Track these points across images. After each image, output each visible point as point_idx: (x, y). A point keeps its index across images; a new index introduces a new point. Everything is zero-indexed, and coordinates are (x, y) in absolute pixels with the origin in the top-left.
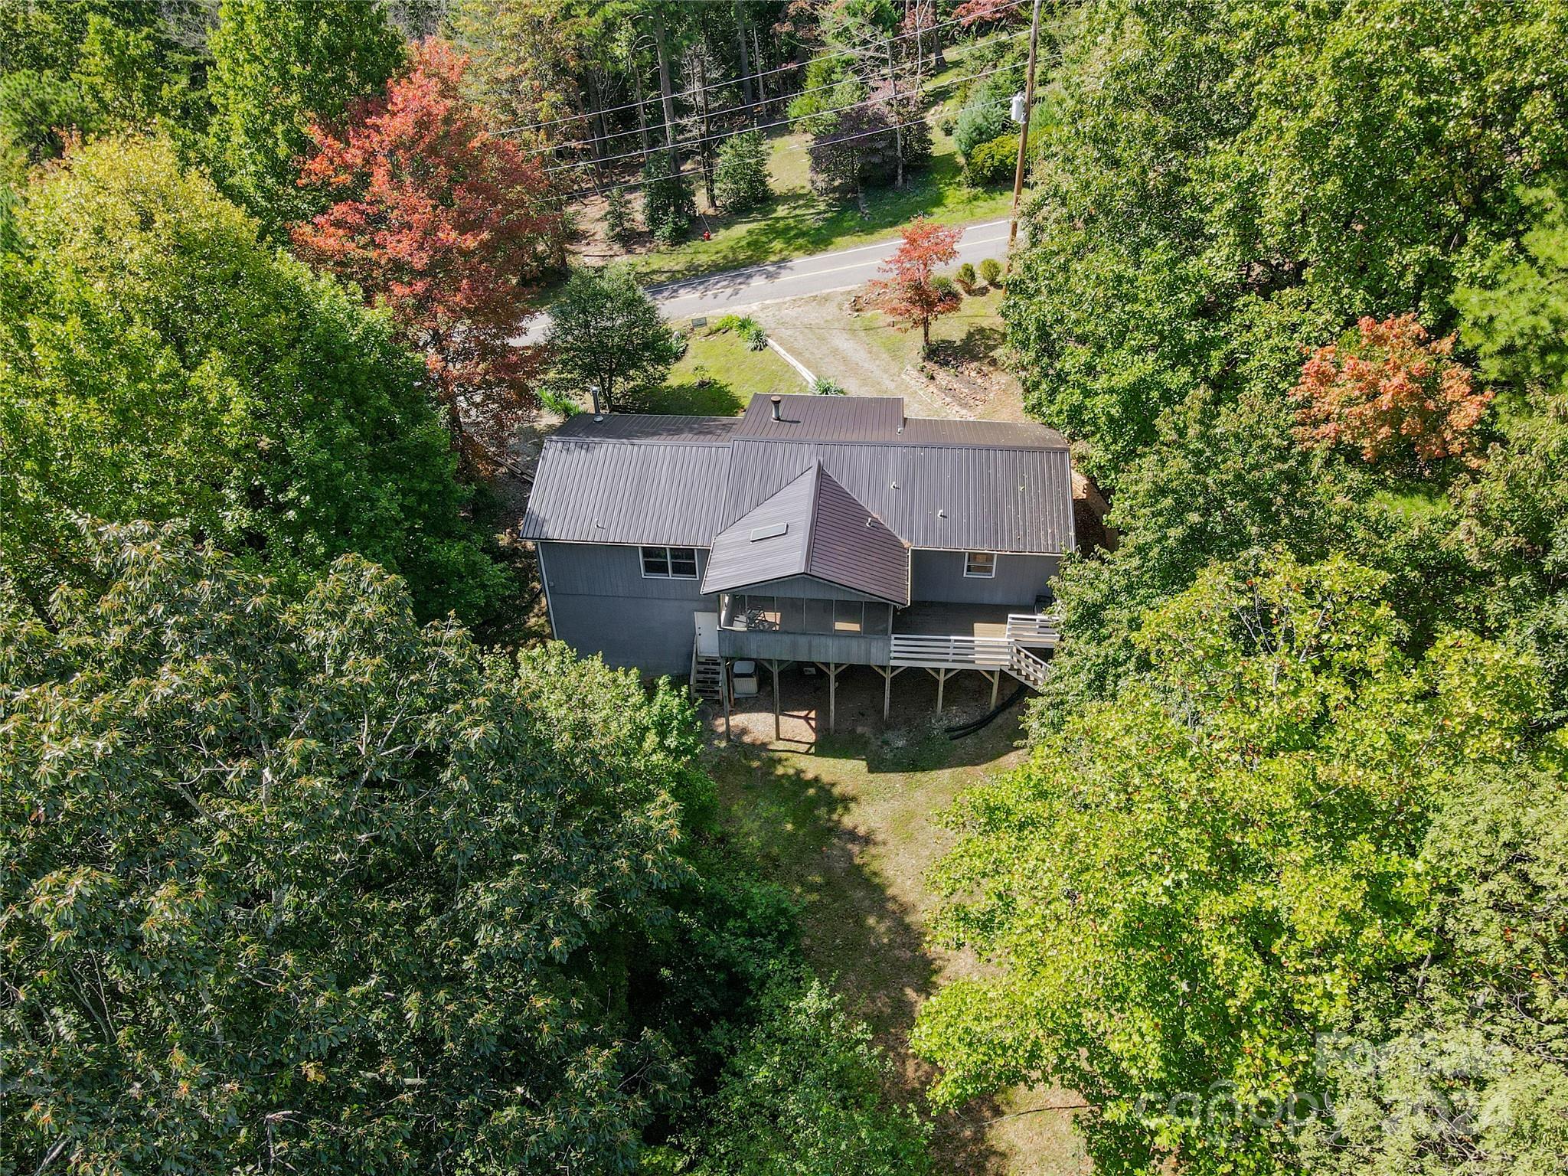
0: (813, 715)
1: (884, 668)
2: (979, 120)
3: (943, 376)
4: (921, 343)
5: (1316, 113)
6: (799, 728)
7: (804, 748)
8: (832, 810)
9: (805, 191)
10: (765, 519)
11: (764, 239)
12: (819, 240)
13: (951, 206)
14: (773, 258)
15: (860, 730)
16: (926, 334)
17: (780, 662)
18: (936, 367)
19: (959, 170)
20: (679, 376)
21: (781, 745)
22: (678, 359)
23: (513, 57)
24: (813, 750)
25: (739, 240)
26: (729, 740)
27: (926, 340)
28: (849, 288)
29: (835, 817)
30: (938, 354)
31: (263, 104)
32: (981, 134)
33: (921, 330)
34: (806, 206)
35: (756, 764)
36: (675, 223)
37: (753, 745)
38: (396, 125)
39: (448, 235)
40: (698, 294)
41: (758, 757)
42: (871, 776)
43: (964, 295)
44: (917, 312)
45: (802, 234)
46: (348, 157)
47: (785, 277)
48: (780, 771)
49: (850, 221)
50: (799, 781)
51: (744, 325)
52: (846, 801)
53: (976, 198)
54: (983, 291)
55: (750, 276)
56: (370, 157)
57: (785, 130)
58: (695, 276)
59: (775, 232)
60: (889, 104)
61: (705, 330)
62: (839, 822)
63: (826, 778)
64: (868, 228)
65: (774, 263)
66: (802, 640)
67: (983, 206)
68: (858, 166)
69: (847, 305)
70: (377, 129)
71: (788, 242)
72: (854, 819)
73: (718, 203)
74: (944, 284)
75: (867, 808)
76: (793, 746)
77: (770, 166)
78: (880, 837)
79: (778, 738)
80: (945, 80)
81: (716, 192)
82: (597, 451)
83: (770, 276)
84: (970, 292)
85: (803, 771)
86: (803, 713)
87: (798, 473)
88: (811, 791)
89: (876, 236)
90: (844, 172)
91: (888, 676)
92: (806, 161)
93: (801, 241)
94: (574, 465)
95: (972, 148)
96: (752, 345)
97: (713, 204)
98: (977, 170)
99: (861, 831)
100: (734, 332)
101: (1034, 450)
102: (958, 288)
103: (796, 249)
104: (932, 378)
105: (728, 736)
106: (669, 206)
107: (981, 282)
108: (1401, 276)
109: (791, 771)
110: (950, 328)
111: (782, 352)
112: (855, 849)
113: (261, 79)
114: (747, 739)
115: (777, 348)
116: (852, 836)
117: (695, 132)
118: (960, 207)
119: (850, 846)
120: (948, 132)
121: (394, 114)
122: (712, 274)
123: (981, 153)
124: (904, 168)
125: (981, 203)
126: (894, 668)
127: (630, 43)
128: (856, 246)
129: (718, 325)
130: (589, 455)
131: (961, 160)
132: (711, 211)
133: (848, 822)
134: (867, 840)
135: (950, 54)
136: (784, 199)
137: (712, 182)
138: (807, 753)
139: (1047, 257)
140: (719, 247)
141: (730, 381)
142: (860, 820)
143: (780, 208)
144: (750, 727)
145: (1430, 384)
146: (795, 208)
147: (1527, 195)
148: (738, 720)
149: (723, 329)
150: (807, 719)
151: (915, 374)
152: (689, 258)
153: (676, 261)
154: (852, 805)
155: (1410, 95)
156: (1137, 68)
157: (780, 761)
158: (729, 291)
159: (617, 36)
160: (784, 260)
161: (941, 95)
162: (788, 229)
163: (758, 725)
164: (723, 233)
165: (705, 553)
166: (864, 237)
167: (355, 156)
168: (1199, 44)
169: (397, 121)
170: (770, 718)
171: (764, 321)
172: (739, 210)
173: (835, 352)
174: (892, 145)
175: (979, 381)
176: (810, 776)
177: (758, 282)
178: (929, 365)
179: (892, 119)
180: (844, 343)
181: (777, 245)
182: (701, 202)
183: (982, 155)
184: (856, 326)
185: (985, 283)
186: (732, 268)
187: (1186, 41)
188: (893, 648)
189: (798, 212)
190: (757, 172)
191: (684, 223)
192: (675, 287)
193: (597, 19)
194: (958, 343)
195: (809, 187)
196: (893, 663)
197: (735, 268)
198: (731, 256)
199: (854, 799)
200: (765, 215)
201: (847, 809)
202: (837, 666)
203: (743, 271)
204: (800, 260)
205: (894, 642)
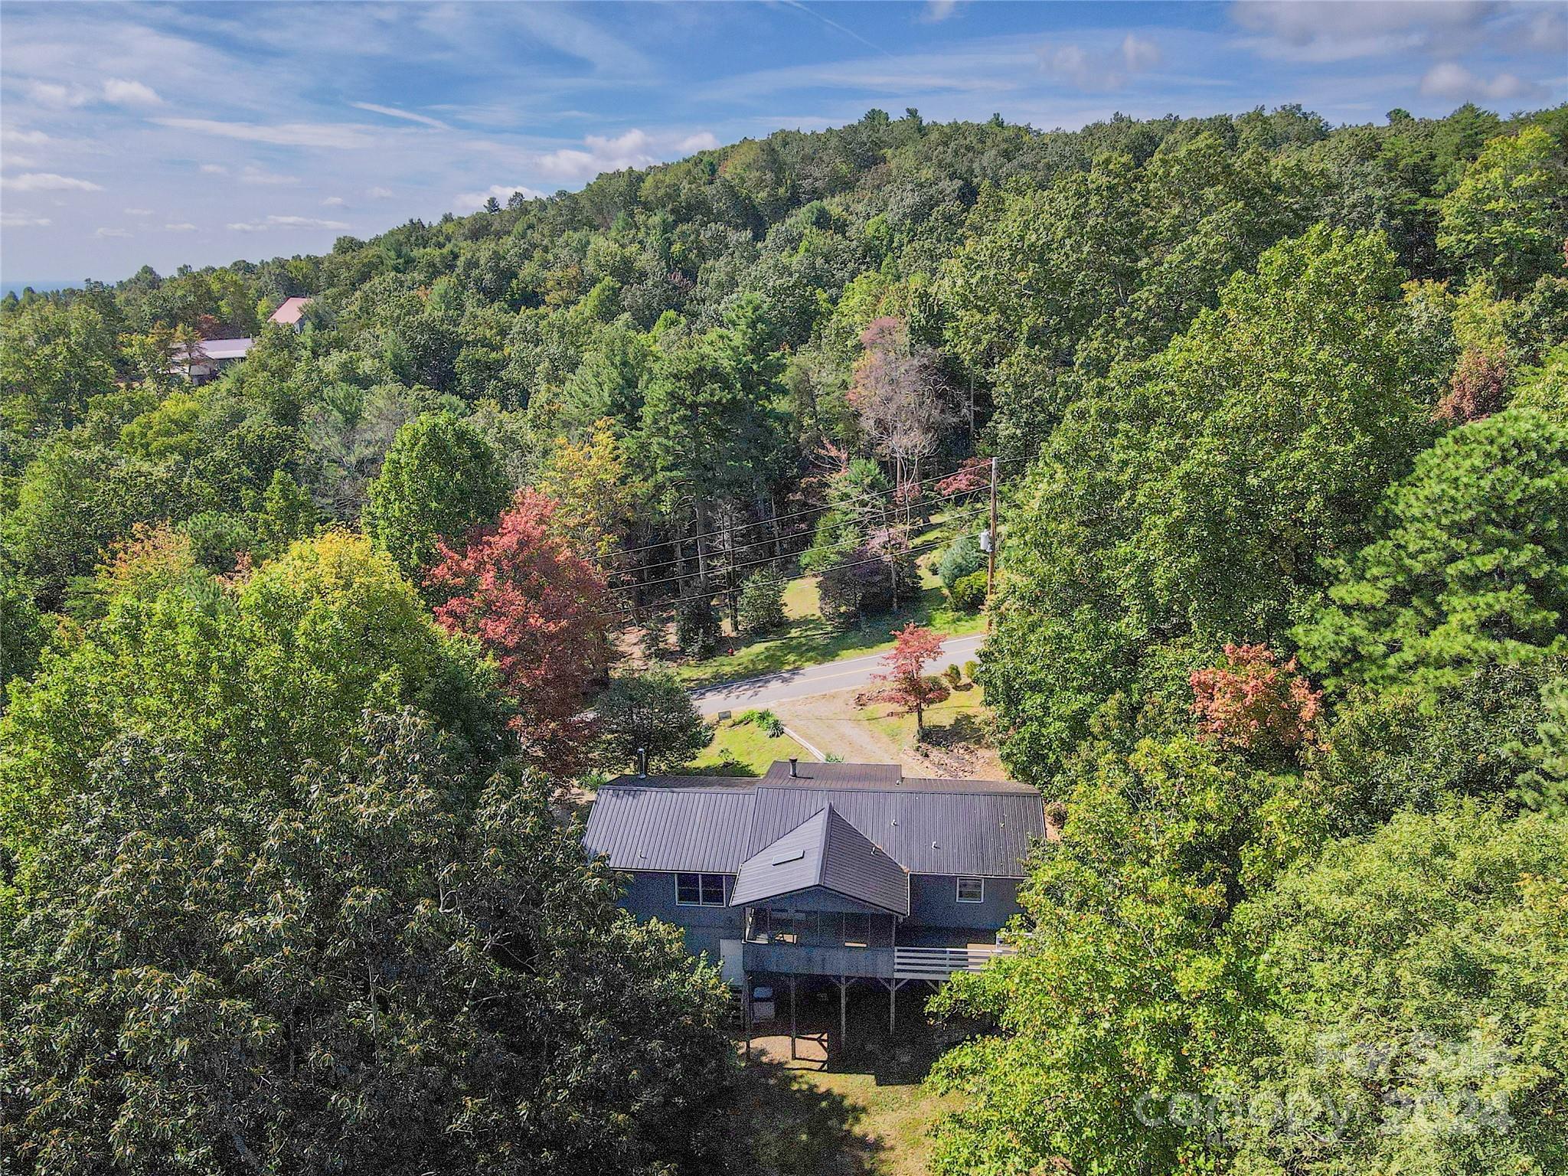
0: (825, 1037)
1: (889, 981)
2: (959, 560)
3: (936, 754)
4: (916, 727)
5: (1176, 513)
6: (813, 1049)
7: (818, 1066)
8: (843, 1121)
9: (815, 618)
10: (784, 848)
11: (779, 654)
12: (826, 653)
13: (938, 626)
14: (788, 667)
15: (869, 1047)
16: (920, 720)
17: (796, 976)
18: (929, 747)
19: (944, 599)
20: (707, 758)
21: (796, 1064)
22: (705, 746)
23: (580, 510)
24: (826, 1067)
25: (758, 655)
26: (749, 1059)
27: (920, 725)
28: (854, 688)
29: (846, 1127)
30: (930, 736)
31: (404, 531)
32: (962, 571)
33: (916, 715)
34: (814, 628)
35: (772, 1082)
36: (704, 642)
37: (770, 1064)
38: (504, 542)
39: (536, 621)
40: (723, 696)
41: (775, 1076)
42: (880, 1089)
43: (952, 691)
44: (912, 700)
45: (813, 649)
46: (465, 565)
47: (798, 680)
48: (795, 1087)
49: (853, 637)
50: (812, 1096)
51: (763, 717)
52: (857, 1111)
53: (959, 619)
54: (968, 687)
55: (768, 681)
56: (480, 566)
57: (798, 573)
58: (720, 683)
59: (789, 648)
60: (884, 547)
61: (730, 722)
62: (849, 1132)
63: (836, 1091)
64: (869, 643)
65: (788, 671)
66: (817, 954)
67: (965, 626)
68: (859, 596)
69: (852, 702)
70: (489, 544)
71: (801, 655)
72: (866, 1127)
73: (740, 628)
74: (935, 681)
75: (877, 1118)
76: (808, 1065)
77: (786, 597)
78: (888, 1143)
79: (794, 1058)
80: (930, 536)
81: (739, 618)
82: (642, 797)
83: (784, 680)
84: (956, 688)
85: (816, 1086)
86: (816, 1036)
87: (813, 813)
88: (824, 1104)
89: (876, 649)
90: (848, 600)
91: (893, 989)
92: (816, 594)
93: (811, 654)
94: (622, 810)
95: (954, 581)
96: (770, 733)
97: (737, 629)
98: (959, 597)
99: (871, 1137)
100: (754, 724)
101: (1012, 795)
102: (945, 682)
103: (807, 661)
104: (927, 756)
105: (748, 1056)
106: (699, 628)
107: (965, 680)
108: (1255, 620)
109: (805, 1087)
110: (940, 715)
111: (796, 737)
112: (865, 1155)
113: (406, 511)
114: (764, 1059)
115: (792, 734)
116: (862, 1143)
117: (723, 571)
118: (947, 626)
119: (861, 1153)
120: (935, 572)
121: (503, 535)
122: (734, 681)
123: (962, 584)
124: (898, 598)
125: (963, 623)
126: (898, 981)
127: (673, 503)
128: (859, 657)
129: (741, 717)
130: (635, 801)
131: (946, 591)
132: (734, 634)
133: (857, 1130)
134: (877, 1146)
135: (935, 519)
136: (798, 623)
137: (736, 610)
138: (820, 1070)
139: (1010, 633)
140: (741, 661)
141: (750, 762)
142: (870, 1129)
143: (793, 631)
144: (768, 1049)
145: (1284, 691)
146: (806, 630)
147: (1325, 563)
148: (757, 1043)
149: (746, 721)
150: (820, 1040)
151: (912, 753)
152: (715, 669)
153: (706, 672)
154: (863, 1116)
155: (1233, 500)
156: (1061, 495)
157: (795, 1078)
158: (750, 693)
159: (663, 498)
160: (797, 668)
161: (929, 547)
162: (800, 645)
163: (776, 1047)
164: (744, 651)
165: (732, 879)
166: (865, 650)
167: (468, 564)
168: (1100, 476)
169: (506, 539)
170: (787, 1040)
171: (778, 713)
172: (760, 632)
173: (842, 737)
174: (888, 579)
175: (967, 757)
176: (822, 1089)
177: (775, 685)
178: (924, 745)
179: (887, 558)
180: (848, 730)
181: (791, 658)
182: (726, 626)
183: (963, 585)
184: (859, 717)
185: (969, 681)
186: (753, 676)
187: (1090, 476)
188: (897, 960)
189: (809, 633)
190: (774, 602)
191: (711, 641)
192: (703, 691)
193: (651, 483)
194: (948, 728)
195: (819, 614)
196: (897, 975)
197: (756, 676)
198: (751, 667)
199: (864, 1110)
200: (781, 636)
201: (857, 1120)
202: (848, 978)
203: (761, 677)
204: (810, 668)
205: (897, 954)
